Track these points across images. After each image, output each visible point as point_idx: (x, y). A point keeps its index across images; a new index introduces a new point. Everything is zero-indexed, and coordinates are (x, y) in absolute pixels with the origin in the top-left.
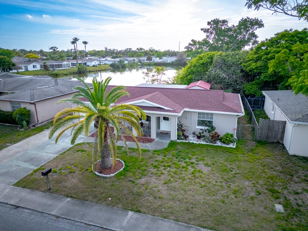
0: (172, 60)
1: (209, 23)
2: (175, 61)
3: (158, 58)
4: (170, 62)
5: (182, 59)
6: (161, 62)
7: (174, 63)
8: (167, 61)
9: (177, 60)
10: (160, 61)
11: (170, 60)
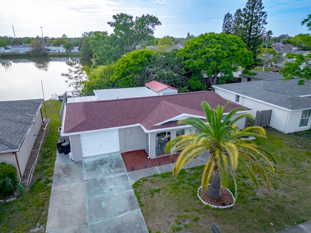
0: (25, 51)
1: (114, 17)
2: (31, 52)
3: (3, 48)
4: (23, 52)
5: (41, 50)
6: (10, 53)
7: (30, 54)
8: (19, 52)
9: (33, 51)
10: (7, 51)
11: (22, 50)
